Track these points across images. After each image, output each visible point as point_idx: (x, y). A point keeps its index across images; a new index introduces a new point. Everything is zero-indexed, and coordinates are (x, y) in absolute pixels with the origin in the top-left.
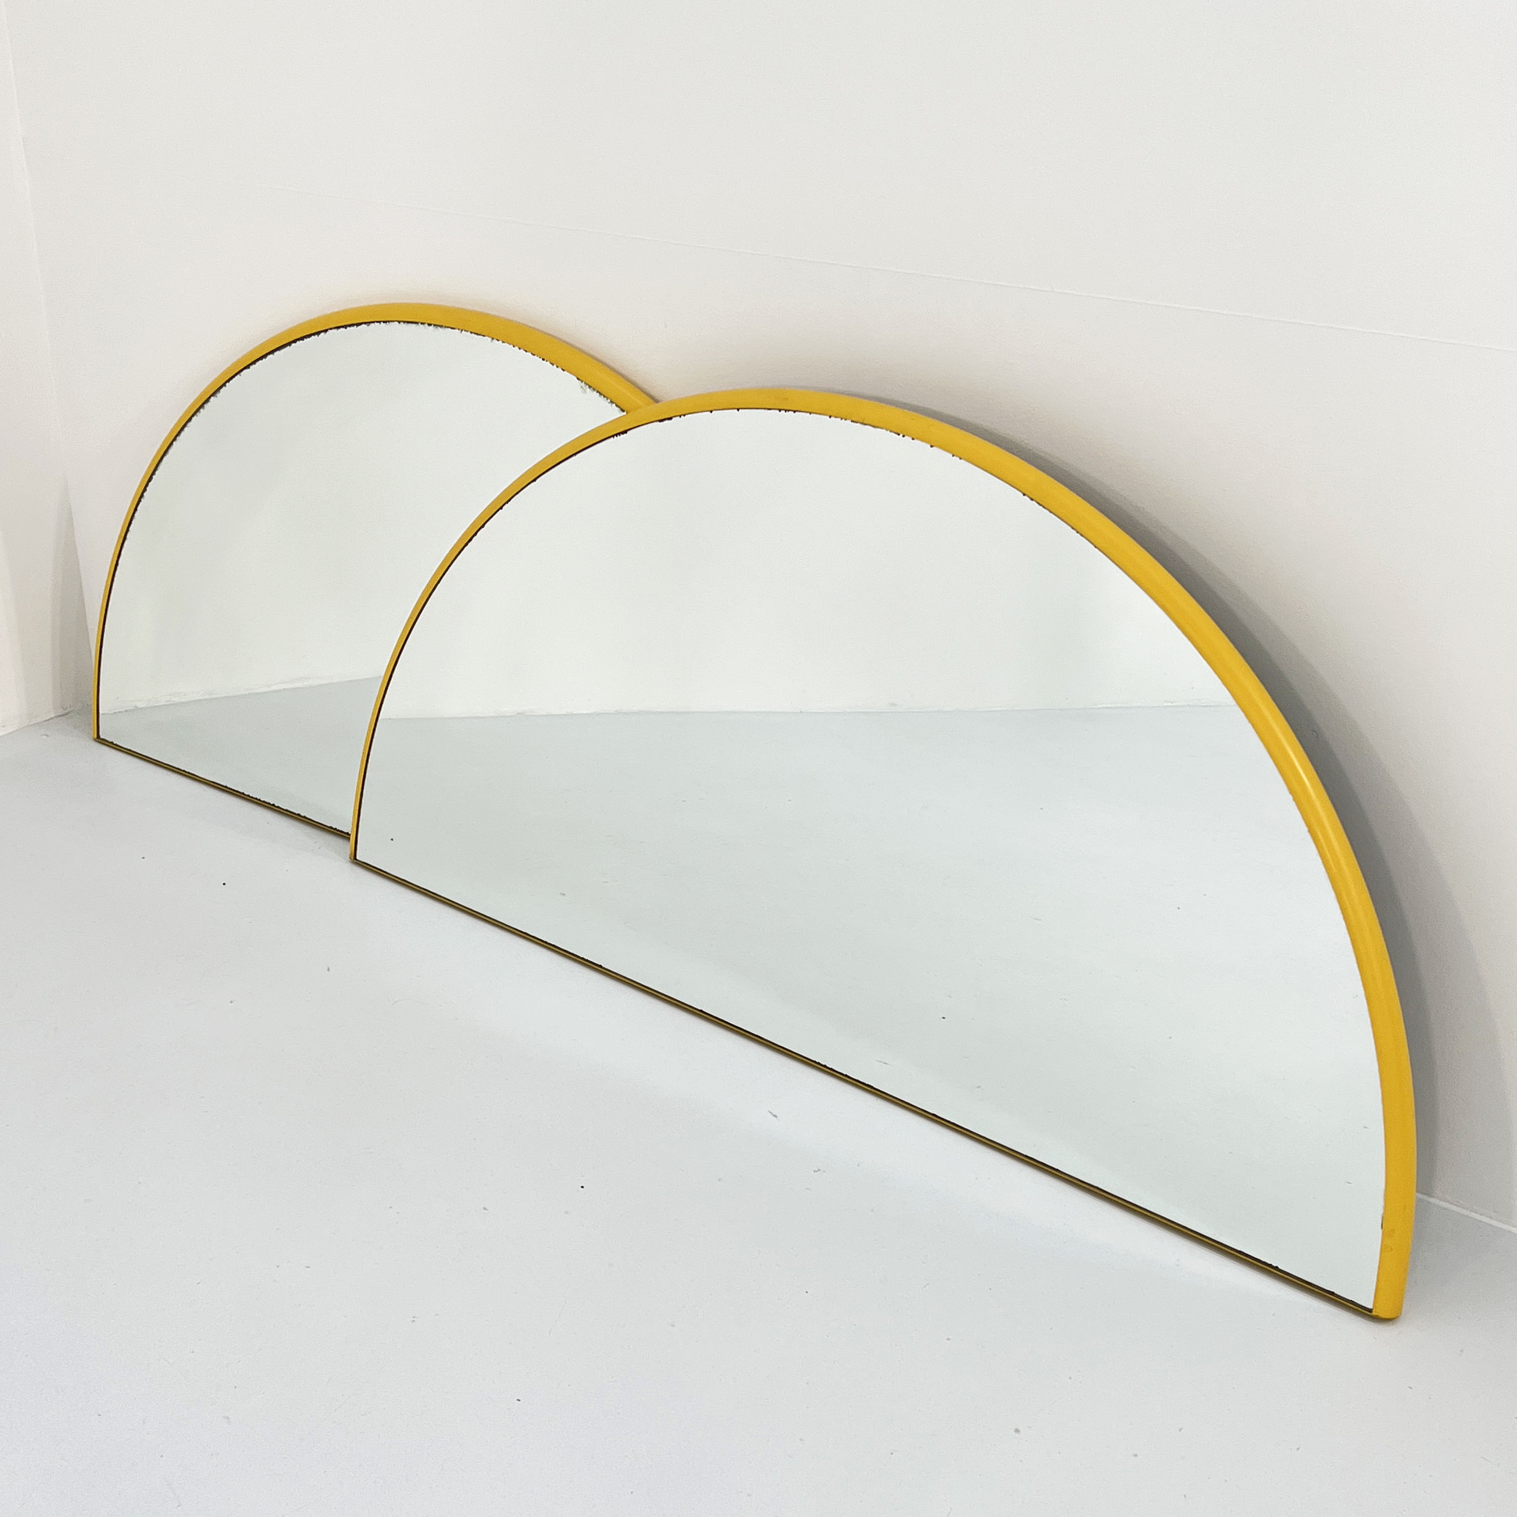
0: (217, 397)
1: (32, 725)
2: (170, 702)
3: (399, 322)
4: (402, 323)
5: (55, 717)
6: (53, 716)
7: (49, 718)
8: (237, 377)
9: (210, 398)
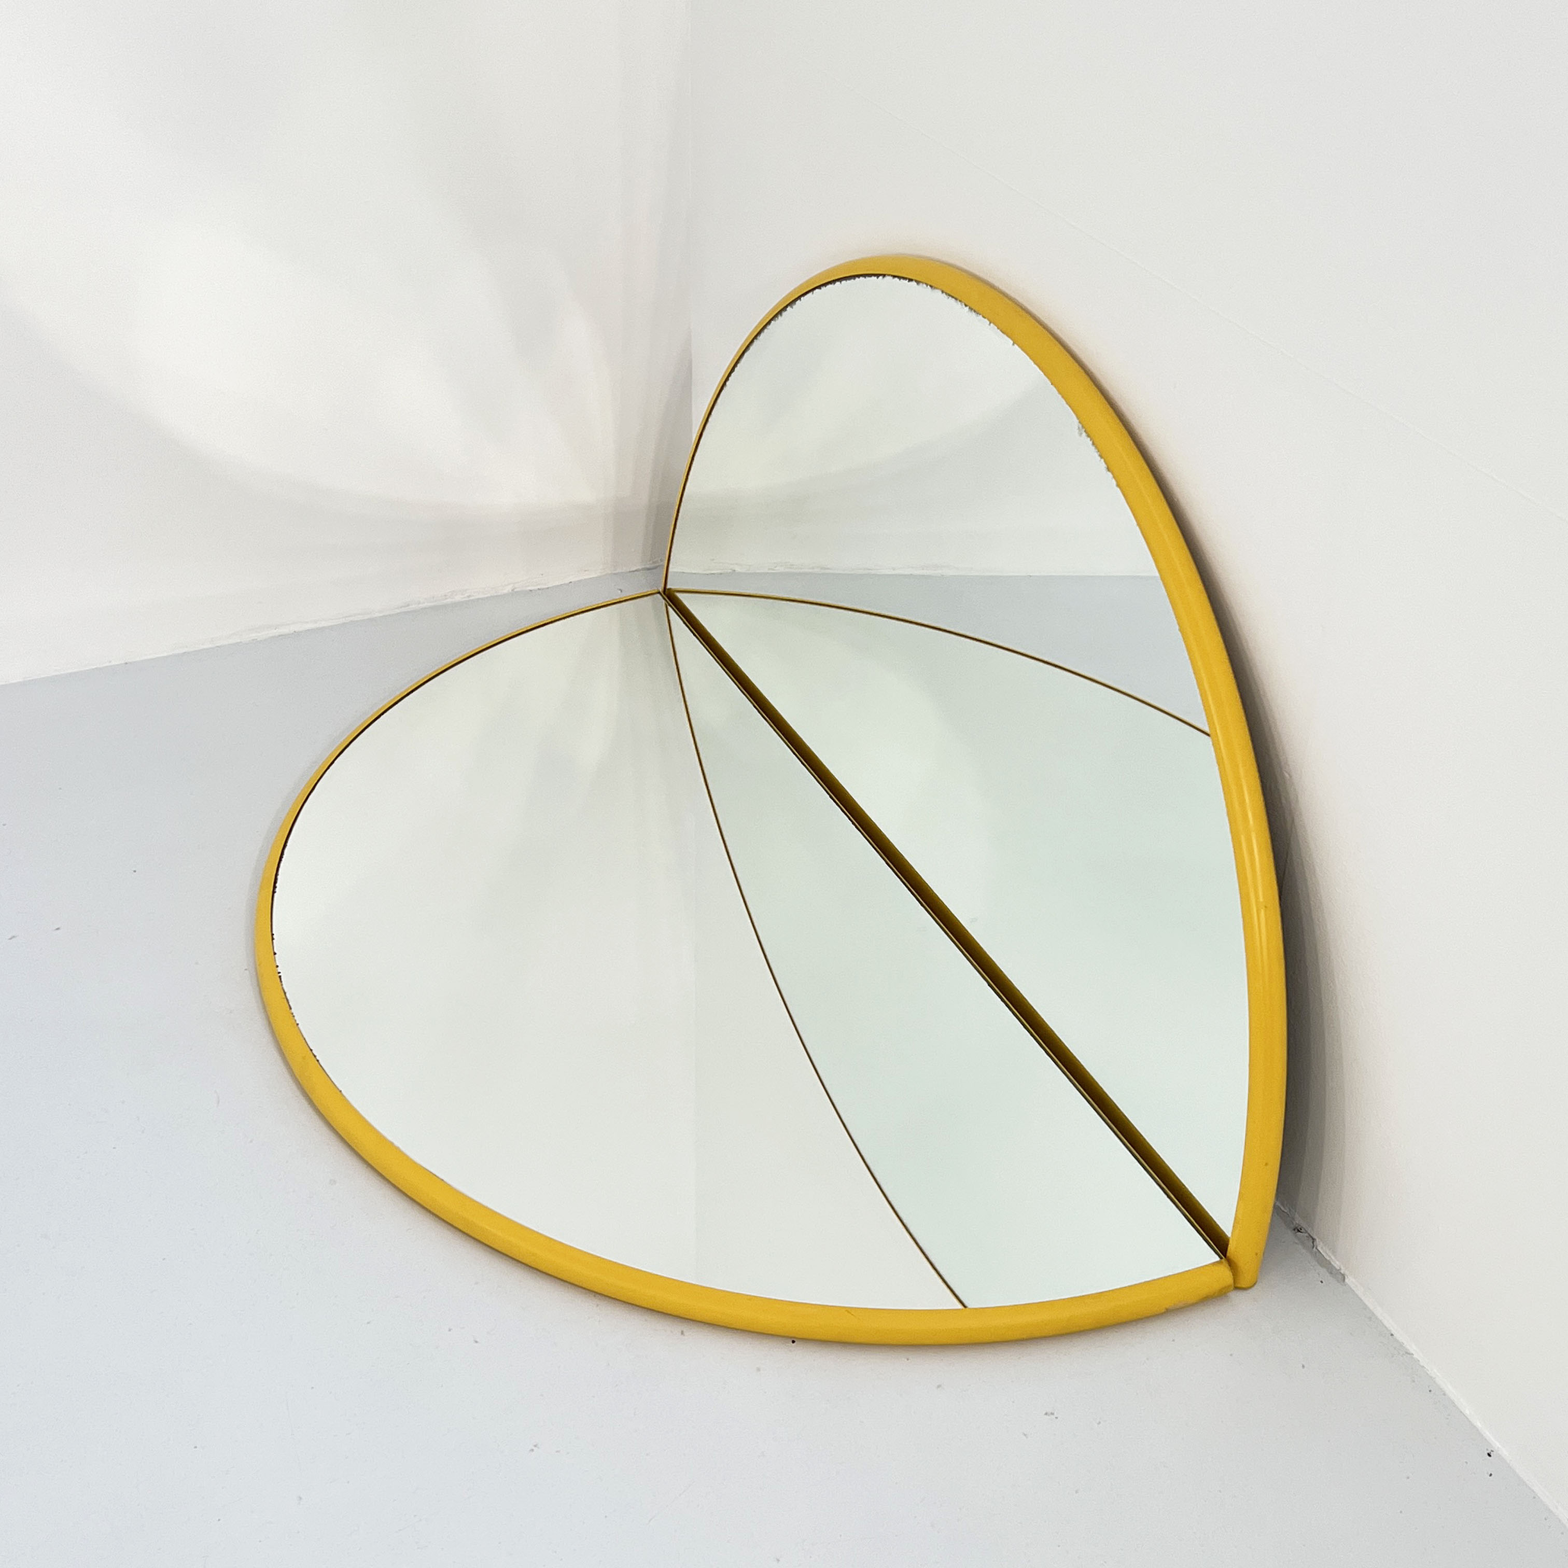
0: (792, 308)
1: (615, 574)
2: (773, 570)
3: (943, 292)
4: (944, 294)
5: (643, 569)
6: (640, 567)
7: (634, 569)
8: (810, 294)
9: (787, 306)
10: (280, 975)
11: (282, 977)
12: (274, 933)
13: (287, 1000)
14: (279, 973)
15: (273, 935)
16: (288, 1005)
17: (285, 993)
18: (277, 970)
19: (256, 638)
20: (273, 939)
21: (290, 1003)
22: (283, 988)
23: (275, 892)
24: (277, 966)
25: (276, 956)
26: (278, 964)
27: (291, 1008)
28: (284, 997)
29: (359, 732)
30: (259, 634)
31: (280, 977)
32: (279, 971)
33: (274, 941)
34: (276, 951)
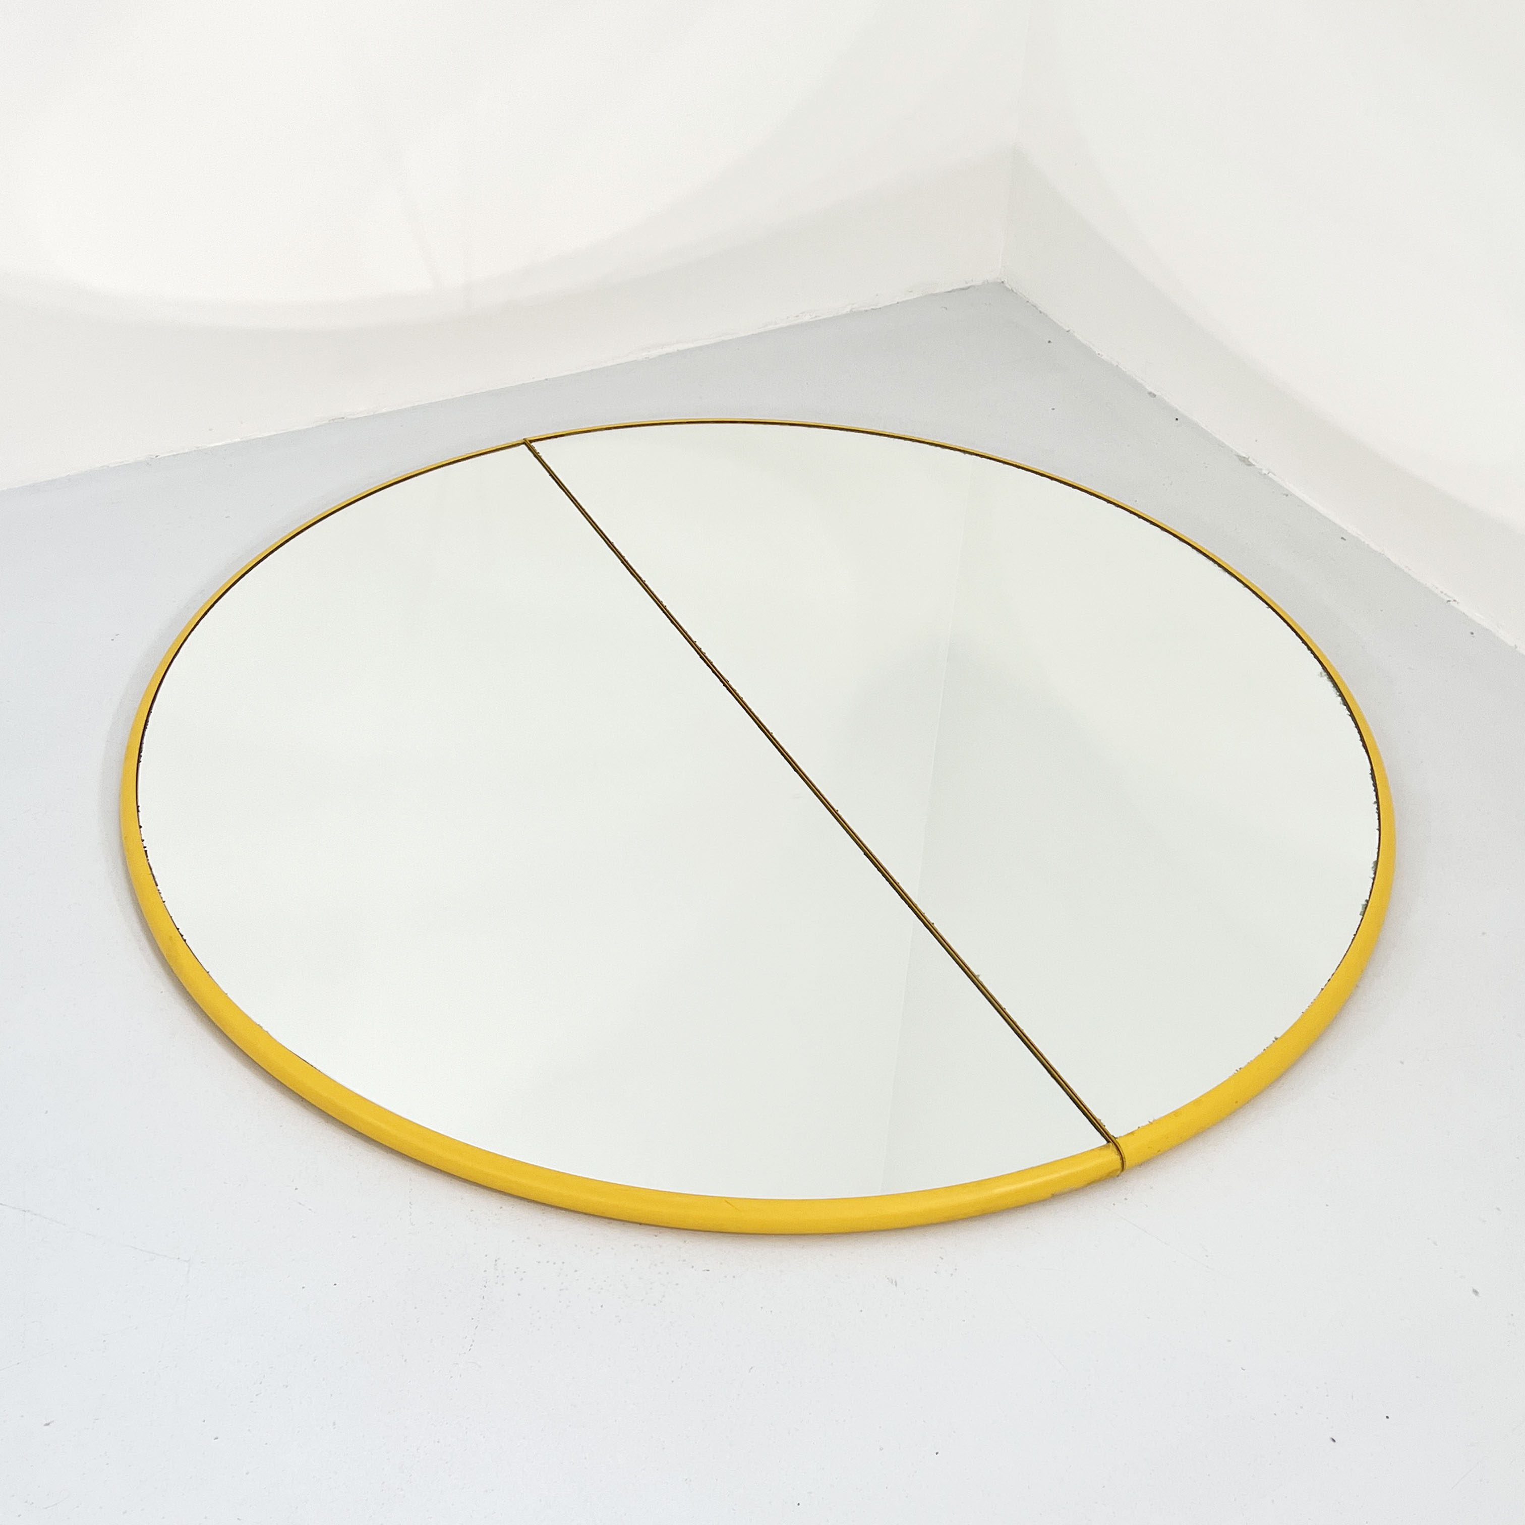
10: (146, 849)
11: (148, 852)
12: (139, 804)
13: (154, 876)
14: (145, 847)
15: (138, 807)
16: (153, 882)
17: (151, 869)
18: (143, 844)
19: (647, 356)
20: (138, 811)
21: (156, 880)
22: (149, 864)
23: (140, 762)
24: (143, 840)
25: (141, 829)
26: (143, 839)
27: (157, 885)
28: (150, 872)
29: (224, 591)
30: (649, 353)
31: (146, 851)
32: (145, 846)
33: (139, 813)
34: (141, 824)
